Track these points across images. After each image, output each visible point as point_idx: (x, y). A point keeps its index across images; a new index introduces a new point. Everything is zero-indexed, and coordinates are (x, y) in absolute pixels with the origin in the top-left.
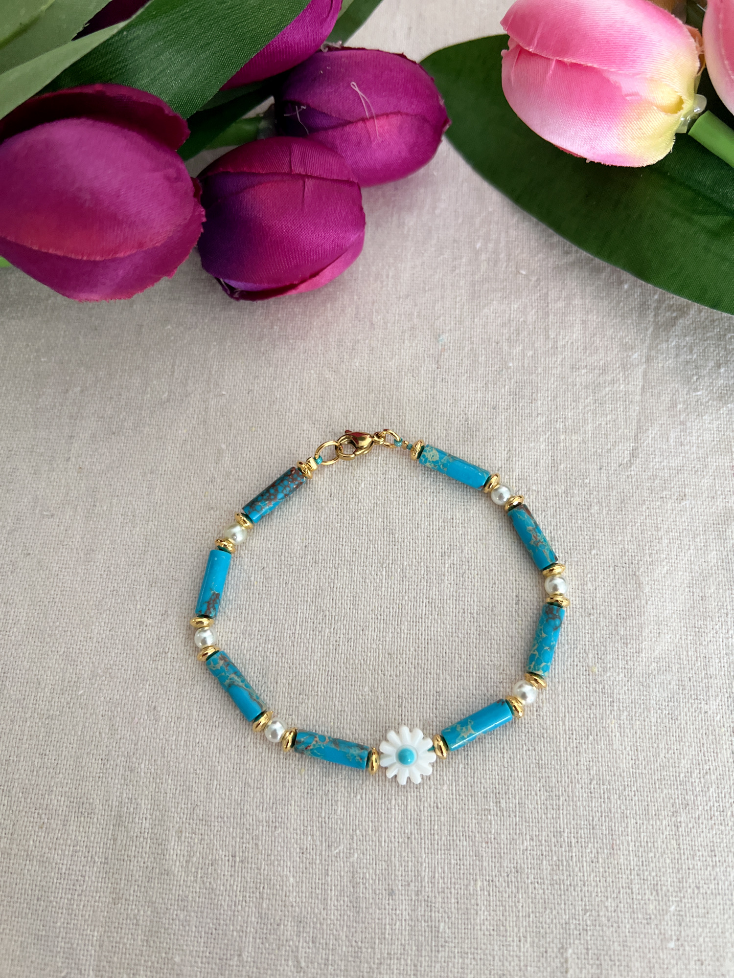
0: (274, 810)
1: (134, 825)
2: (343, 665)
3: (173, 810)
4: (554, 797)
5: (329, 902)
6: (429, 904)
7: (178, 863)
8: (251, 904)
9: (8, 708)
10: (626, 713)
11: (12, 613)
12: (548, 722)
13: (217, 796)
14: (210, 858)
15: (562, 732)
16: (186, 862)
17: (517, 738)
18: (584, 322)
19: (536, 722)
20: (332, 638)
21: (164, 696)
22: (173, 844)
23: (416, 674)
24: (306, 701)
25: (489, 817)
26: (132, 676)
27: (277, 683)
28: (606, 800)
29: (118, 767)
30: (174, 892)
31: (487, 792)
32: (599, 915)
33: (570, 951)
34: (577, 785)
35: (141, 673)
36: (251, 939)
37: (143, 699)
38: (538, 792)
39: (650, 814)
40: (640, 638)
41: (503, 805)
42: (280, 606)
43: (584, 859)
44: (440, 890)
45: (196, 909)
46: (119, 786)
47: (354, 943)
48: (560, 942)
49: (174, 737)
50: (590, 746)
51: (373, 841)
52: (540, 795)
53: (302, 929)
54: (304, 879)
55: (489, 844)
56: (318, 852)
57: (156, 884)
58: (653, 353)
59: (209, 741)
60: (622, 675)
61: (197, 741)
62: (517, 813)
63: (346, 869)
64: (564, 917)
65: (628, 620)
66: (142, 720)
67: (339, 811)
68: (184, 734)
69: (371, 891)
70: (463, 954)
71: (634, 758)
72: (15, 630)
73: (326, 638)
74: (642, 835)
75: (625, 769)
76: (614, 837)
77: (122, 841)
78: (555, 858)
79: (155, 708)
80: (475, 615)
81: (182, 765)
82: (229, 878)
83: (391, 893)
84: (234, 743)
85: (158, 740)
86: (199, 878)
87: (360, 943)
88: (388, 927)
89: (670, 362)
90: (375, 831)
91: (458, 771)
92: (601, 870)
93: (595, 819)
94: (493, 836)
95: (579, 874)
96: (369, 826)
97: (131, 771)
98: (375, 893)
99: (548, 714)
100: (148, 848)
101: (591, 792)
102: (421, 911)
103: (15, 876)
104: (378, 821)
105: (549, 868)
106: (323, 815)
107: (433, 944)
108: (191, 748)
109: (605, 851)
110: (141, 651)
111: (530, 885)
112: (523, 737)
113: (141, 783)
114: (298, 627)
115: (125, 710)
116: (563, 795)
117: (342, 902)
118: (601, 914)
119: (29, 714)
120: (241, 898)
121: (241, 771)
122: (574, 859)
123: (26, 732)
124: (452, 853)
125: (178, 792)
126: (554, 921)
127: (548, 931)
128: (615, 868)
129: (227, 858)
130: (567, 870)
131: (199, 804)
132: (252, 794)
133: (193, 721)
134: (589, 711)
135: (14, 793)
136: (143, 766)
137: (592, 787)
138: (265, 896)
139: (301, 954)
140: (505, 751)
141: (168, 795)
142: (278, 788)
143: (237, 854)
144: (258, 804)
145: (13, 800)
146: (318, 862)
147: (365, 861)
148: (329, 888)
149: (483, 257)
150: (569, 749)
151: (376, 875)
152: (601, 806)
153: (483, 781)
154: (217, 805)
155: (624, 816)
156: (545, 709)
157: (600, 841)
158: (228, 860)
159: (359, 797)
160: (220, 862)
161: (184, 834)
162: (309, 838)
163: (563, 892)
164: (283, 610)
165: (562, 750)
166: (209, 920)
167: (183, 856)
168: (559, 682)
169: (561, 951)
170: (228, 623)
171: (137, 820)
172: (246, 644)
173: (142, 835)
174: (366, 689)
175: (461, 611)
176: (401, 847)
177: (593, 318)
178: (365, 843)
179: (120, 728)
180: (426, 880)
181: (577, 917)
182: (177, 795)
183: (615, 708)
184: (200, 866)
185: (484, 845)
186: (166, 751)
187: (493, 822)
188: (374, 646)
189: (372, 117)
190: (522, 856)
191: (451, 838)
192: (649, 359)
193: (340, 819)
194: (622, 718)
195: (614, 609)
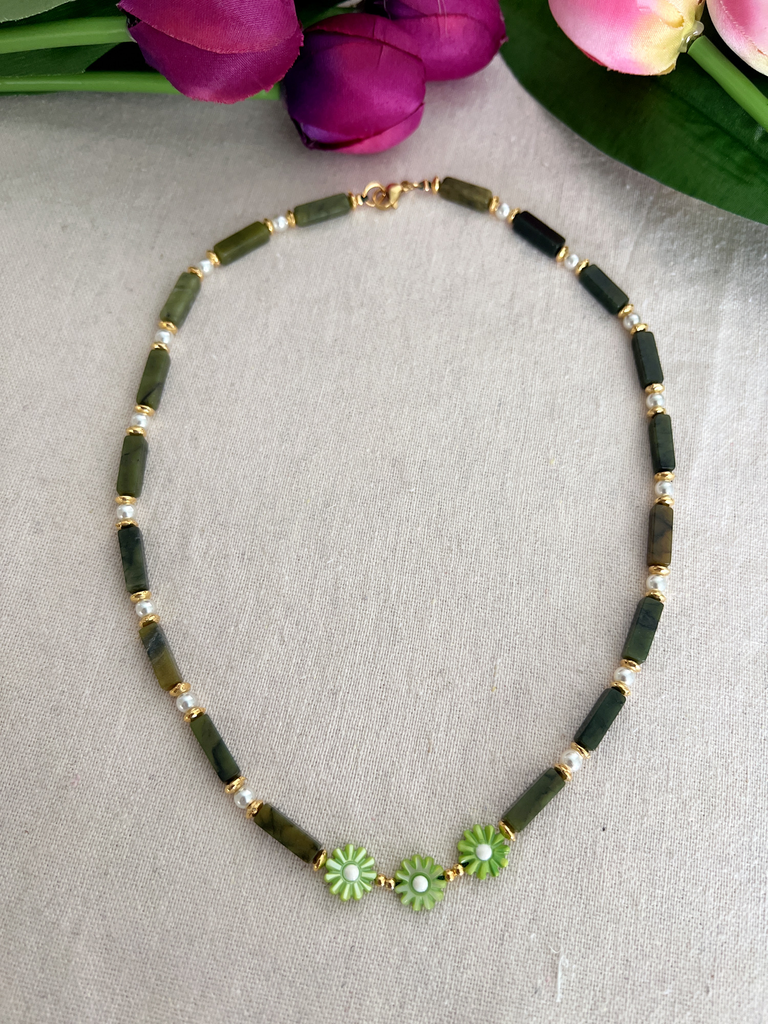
0: (281, 526)
1: (166, 521)
2: (352, 431)
3: (200, 514)
4: (505, 549)
5: (314, 597)
6: (393, 610)
7: (197, 553)
8: (251, 590)
9: (77, 423)
10: (572, 497)
11: (90, 354)
12: (509, 494)
13: (237, 509)
14: (224, 552)
15: (518, 503)
16: (204, 553)
17: (482, 503)
18: (589, 209)
19: (499, 493)
20: (346, 411)
21: (205, 432)
22: (195, 539)
23: (410, 445)
24: (319, 452)
25: (450, 555)
26: (181, 414)
27: (297, 436)
28: (546, 557)
29: (160, 478)
30: (191, 573)
31: (452, 537)
32: (526, 639)
33: (499, 660)
34: (524, 543)
35: (189, 412)
36: (247, 615)
37: (187, 431)
38: (492, 543)
39: (580, 572)
40: (593, 445)
41: (463, 547)
42: (308, 380)
43: (521, 596)
44: (403, 601)
45: (207, 588)
46: (158, 492)
47: (328, 630)
48: (492, 654)
49: (209, 462)
50: (539, 516)
51: (356, 559)
52: (494, 546)
53: (289, 614)
54: (297, 578)
55: (448, 574)
56: (311, 561)
57: (177, 566)
58: (641, 240)
59: (237, 469)
60: (574, 469)
61: (227, 467)
62: (473, 556)
63: (331, 576)
64: (499, 635)
65: (585, 431)
66: (184, 446)
67: (332, 535)
68: (217, 461)
69: (348, 594)
70: (413, 650)
71: (573, 531)
72: (91, 366)
73: (341, 409)
74: (571, 587)
75: (565, 538)
76: (548, 584)
77: (154, 531)
78: (498, 592)
79: (196, 439)
80: (464, 410)
81: (212, 483)
82: (237, 569)
83: (364, 599)
84: (256, 473)
85: (195, 463)
86: (212, 567)
87: (333, 631)
88: (357, 621)
89: (654, 248)
90: (359, 551)
91: (431, 519)
92: (534, 606)
93: (535, 569)
94: (451, 569)
95: (515, 606)
96: (354, 548)
97: (170, 482)
98: (352, 597)
99: (510, 489)
100: (174, 540)
101: (534, 550)
102: (386, 614)
103: (64, 544)
104: (362, 546)
105: (492, 599)
106: (320, 535)
107: (392, 639)
108: (221, 472)
109: (539, 593)
110: (191, 396)
111: (475, 609)
112: (487, 503)
113: (177, 492)
114: (320, 398)
115: (172, 437)
116: (512, 548)
117: (324, 599)
118: (528, 637)
119: (93, 429)
120: (244, 586)
121: (259, 494)
122: (513, 595)
123: (88, 442)
124: (417, 577)
125: (205, 502)
126: (490, 637)
127: (484, 643)
128: (545, 606)
129: (237, 555)
130: (506, 602)
131: (221, 513)
132: (265, 512)
133: (226, 453)
134: (543, 491)
135: (72, 484)
136: (180, 480)
137: (537, 546)
138: (264, 586)
139: (286, 632)
140: (471, 510)
141: (197, 503)
142: (287, 511)
143: (246, 553)
144: (269, 520)
145: (71, 489)
146: (310, 568)
147: (347, 572)
148: (316, 587)
149: (515, 149)
150: (522, 517)
151: (354, 584)
152: (541, 561)
153: (450, 529)
154: (235, 516)
155: (559, 570)
156: (507, 485)
157: (536, 586)
158: (238, 557)
159: (350, 526)
160: (232, 557)
161: (205, 533)
162: (306, 549)
163: (500, 618)
164: (310, 384)
165: (517, 516)
166: (215, 598)
167: (203, 549)
168: (522, 467)
169: (492, 659)
170: (265, 386)
171: (169, 518)
172: (277, 404)
173: (172, 529)
174: (368, 450)
175: (453, 405)
176: (378, 566)
177: (597, 207)
178: (349, 559)
179: (166, 449)
180: (394, 593)
181: (509, 637)
182: (204, 505)
183: (564, 492)
184: (215, 558)
185: (443, 574)
186: (201, 471)
187: (453, 559)
188: (380, 421)
189: (443, 15)
190: (472, 587)
191: (418, 566)
192: (637, 244)
193: (333, 540)
194: (569, 500)
195: (575, 420)
